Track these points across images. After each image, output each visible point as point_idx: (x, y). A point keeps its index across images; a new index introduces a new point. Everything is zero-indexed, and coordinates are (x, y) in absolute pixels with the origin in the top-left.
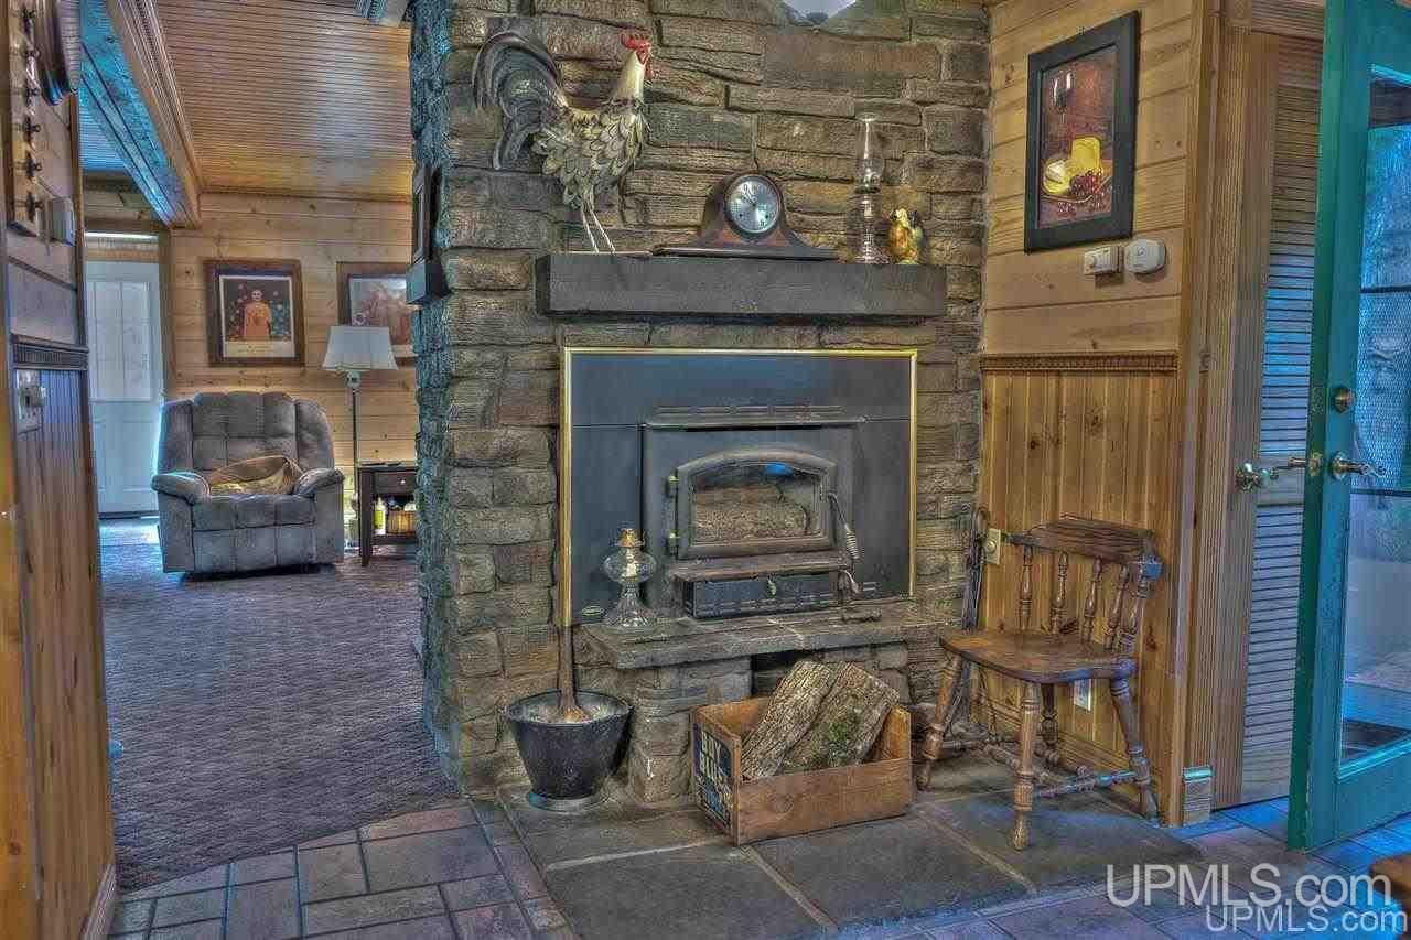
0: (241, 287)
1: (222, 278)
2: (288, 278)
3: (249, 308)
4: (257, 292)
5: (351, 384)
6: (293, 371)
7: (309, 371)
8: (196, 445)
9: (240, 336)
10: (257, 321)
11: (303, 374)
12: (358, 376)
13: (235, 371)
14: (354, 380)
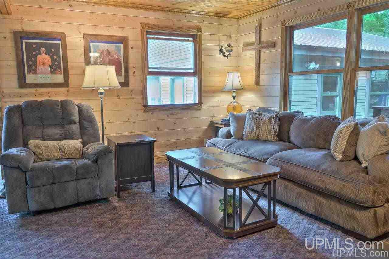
0: (34, 46)
1: (24, 41)
2: (60, 42)
3: (39, 57)
4: (43, 49)
5: (100, 96)
6: (64, 89)
7: (71, 89)
8: (25, 130)
9: (35, 72)
10: (44, 64)
11: (68, 91)
12: (103, 91)
13: (33, 90)
14: (102, 93)
